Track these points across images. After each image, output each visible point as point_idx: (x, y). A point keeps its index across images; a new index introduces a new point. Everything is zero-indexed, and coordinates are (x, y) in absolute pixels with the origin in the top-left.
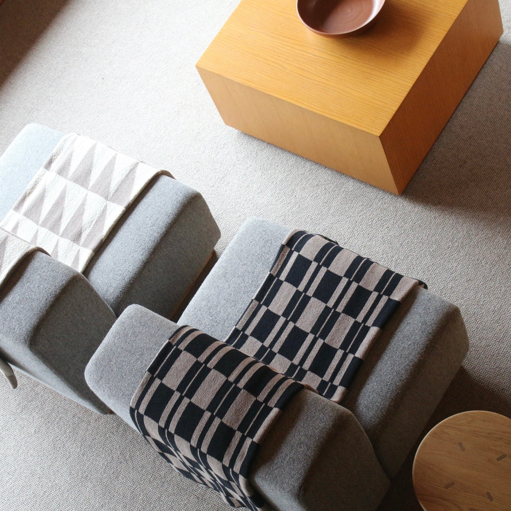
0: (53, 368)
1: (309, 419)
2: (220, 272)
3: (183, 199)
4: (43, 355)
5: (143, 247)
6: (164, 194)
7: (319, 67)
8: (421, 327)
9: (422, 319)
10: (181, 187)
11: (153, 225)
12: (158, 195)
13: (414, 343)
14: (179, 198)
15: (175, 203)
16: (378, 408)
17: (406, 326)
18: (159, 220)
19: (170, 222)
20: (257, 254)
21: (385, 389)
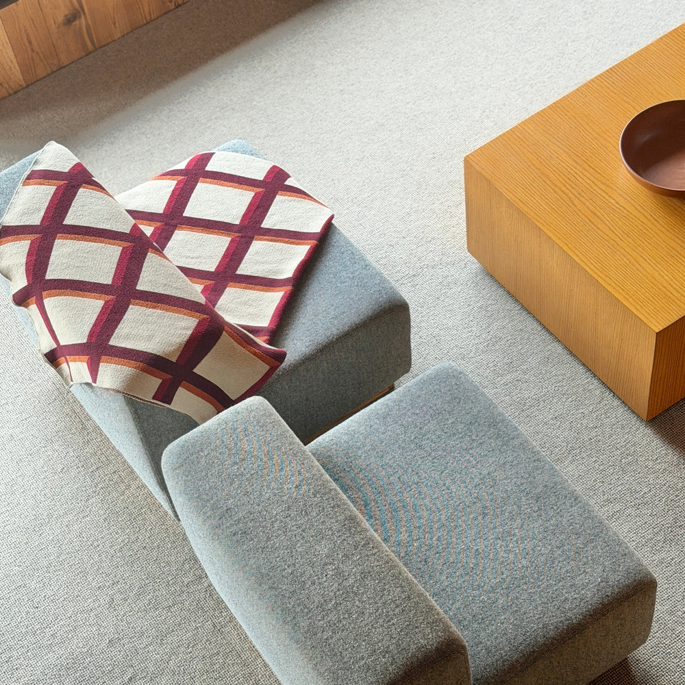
0: (142, 433)
1: (411, 627)
2: (381, 409)
3: (385, 303)
4: (136, 410)
5: (312, 338)
6: (364, 286)
7: (617, 220)
8: (599, 584)
9: (605, 574)
10: (388, 287)
11: (335, 318)
12: (357, 286)
13: (582, 599)
14: (381, 299)
15: (374, 302)
16: (501, 658)
17: (581, 574)
18: (345, 314)
19: (357, 323)
20: (435, 408)
21: (520, 639)
